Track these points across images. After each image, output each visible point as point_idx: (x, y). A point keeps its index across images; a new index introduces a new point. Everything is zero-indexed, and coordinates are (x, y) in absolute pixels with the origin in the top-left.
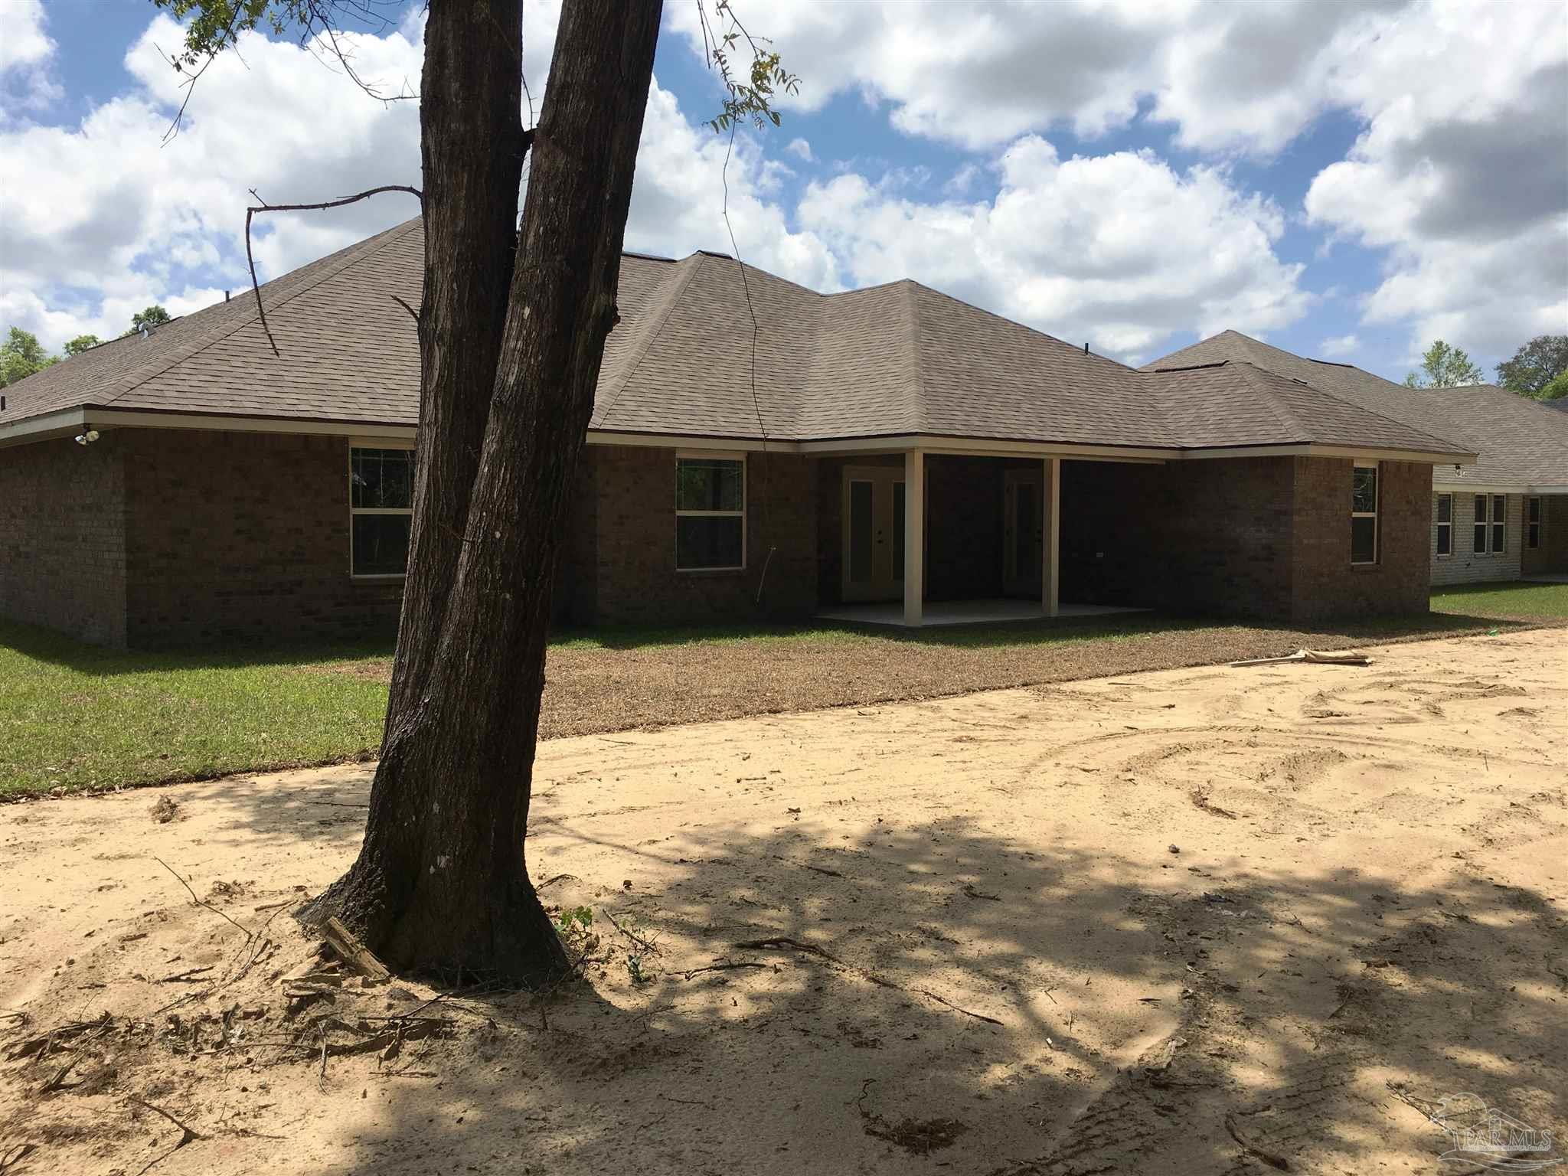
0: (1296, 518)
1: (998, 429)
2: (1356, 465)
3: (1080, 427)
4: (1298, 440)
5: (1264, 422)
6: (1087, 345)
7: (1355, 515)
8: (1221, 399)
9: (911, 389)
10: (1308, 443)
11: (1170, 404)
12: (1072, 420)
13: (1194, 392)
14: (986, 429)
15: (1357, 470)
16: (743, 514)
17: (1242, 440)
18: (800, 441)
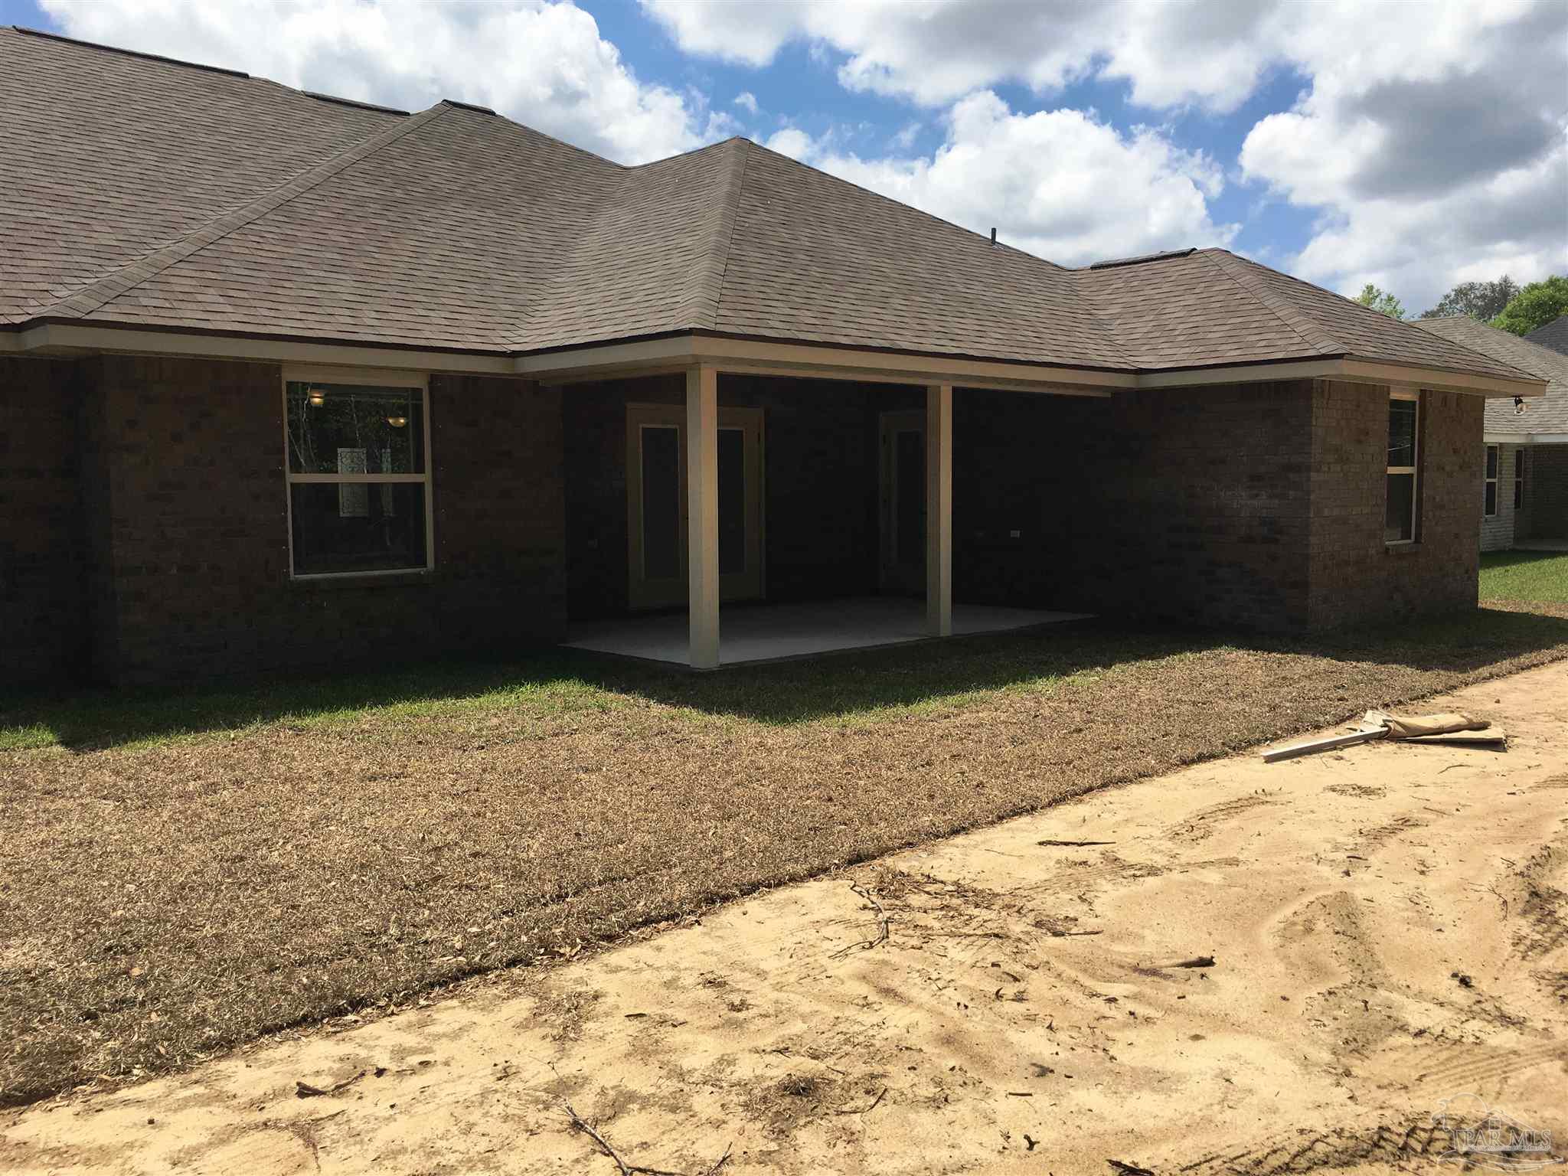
0: (1314, 475)
1: (848, 332)
2: (1394, 395)
3: (982, 334)
4: (1323, 351)
5: (1261, 330)
6: (994, 231)
7: (1393, 470)
8: (1191, 300)
9: (702, 268)
10: (1340, 356)
11: (1115, 310)
12: (970, 323)
13: (1148, 291)
14: (825, 329)
15: (1396, 403)
16: (426, 478)
17: (1233, 356)
18: (515, 354)
